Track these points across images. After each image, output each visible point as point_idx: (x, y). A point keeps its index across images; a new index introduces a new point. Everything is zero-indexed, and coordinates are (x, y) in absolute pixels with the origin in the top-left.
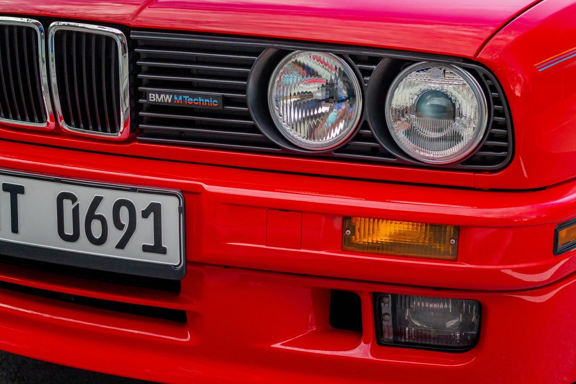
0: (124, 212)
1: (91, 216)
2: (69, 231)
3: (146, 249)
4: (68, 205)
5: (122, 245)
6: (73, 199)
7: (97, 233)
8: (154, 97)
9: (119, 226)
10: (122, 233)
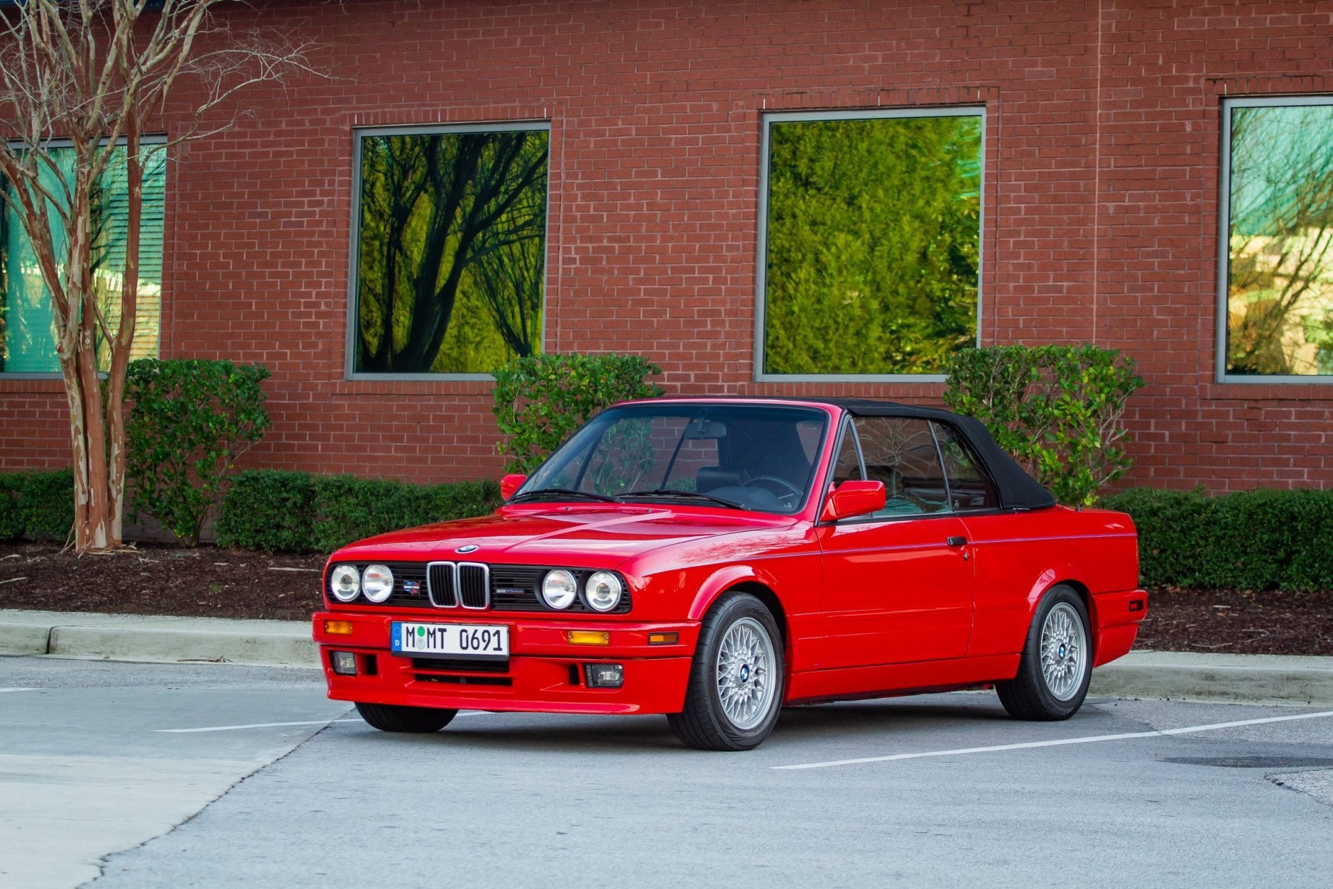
0: (486, 635)
1: (473, 638)
2: (464, 645)
3: (495, 649)
4: (464, 634)
5: (485, 649)
6: (466, 631)
7: (475, 645)
8: (499, 591)
9: (484, 641)
10: (485, 644)
